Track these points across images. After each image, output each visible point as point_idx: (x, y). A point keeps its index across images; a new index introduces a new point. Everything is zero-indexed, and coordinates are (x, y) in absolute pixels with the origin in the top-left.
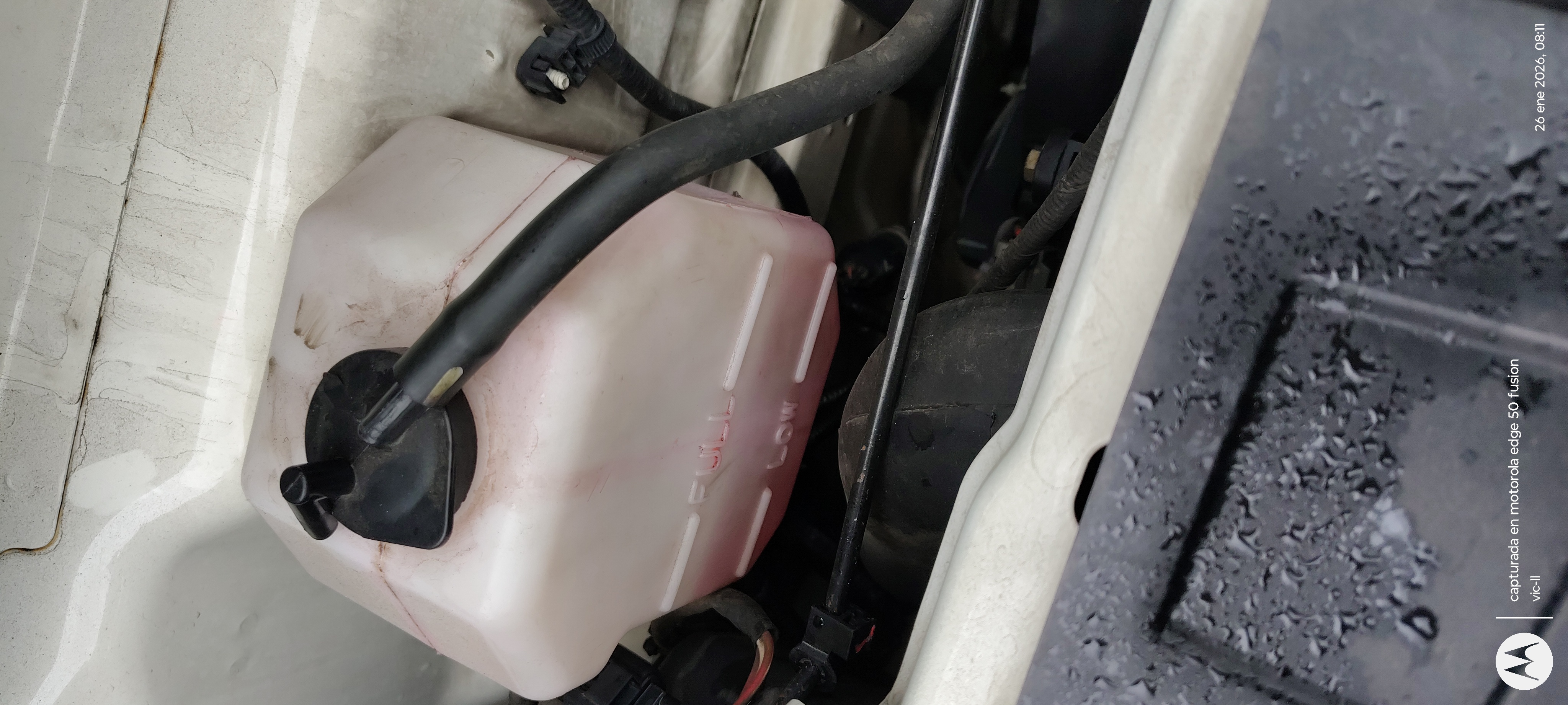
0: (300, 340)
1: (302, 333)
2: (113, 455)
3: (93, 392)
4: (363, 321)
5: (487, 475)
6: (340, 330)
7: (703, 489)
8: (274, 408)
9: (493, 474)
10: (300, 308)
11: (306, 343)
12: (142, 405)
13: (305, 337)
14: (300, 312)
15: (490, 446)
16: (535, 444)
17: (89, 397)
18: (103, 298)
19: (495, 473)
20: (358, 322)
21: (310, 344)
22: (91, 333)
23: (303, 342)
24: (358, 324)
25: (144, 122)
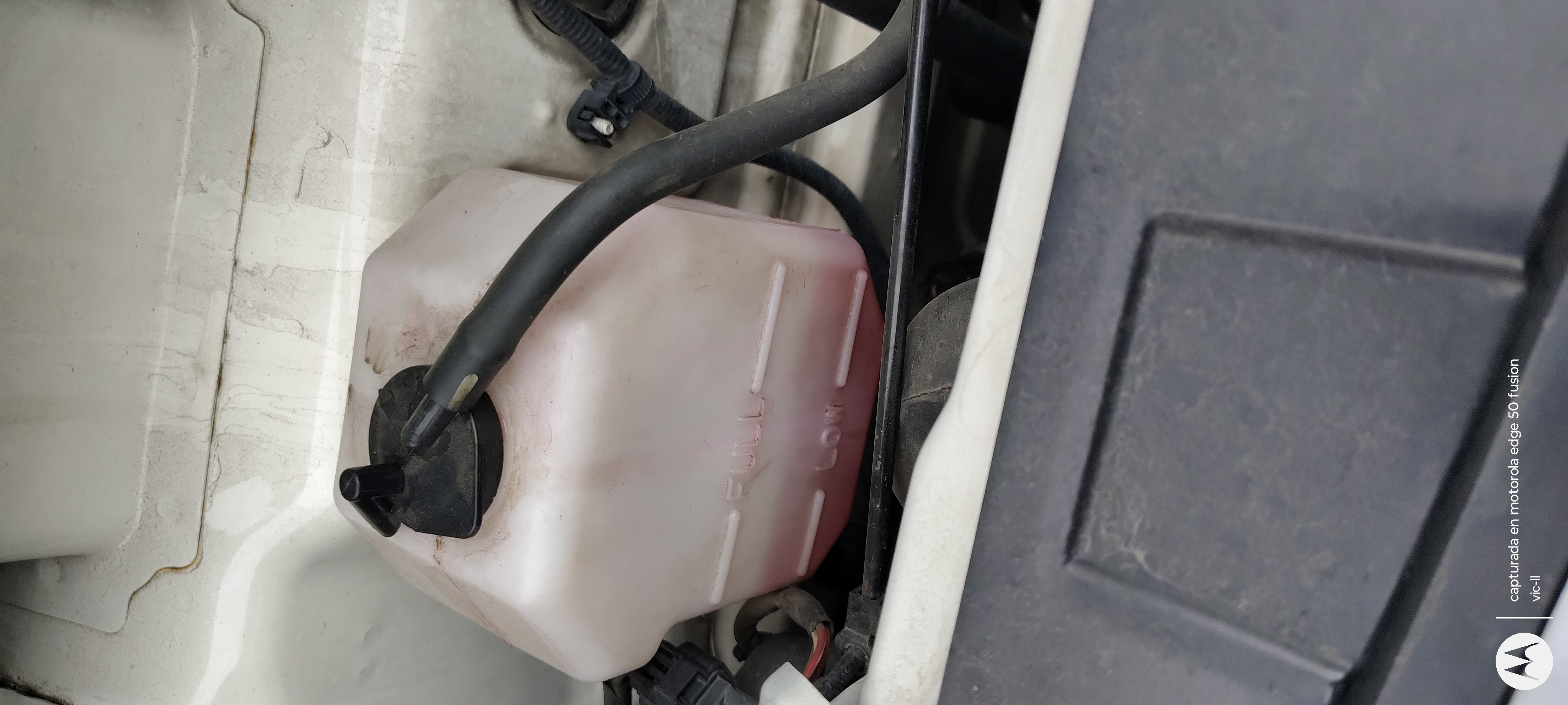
0: (369, 367)
1: (371, 361)
2: (239, 482)
3: (219, 429)
4: (415, 345)
5: (514, 470)
6: (398, 355)
7: (740, 487)
8: (353, 428)
9: (518, 469)
10: (368, 340)
11: (374, 369)
12: (259, 437)
13: (373, 363)
14: (369, 343)
15: (514, 445)
16: (549, 440)
17: (216, 433)
18: (223, 348)
19: (520, 468)
20: (411, 346)
21: (378, 369)
22: (216, 379)
23: (372, 369)
24: (410, 348)
25: (245, 194)
